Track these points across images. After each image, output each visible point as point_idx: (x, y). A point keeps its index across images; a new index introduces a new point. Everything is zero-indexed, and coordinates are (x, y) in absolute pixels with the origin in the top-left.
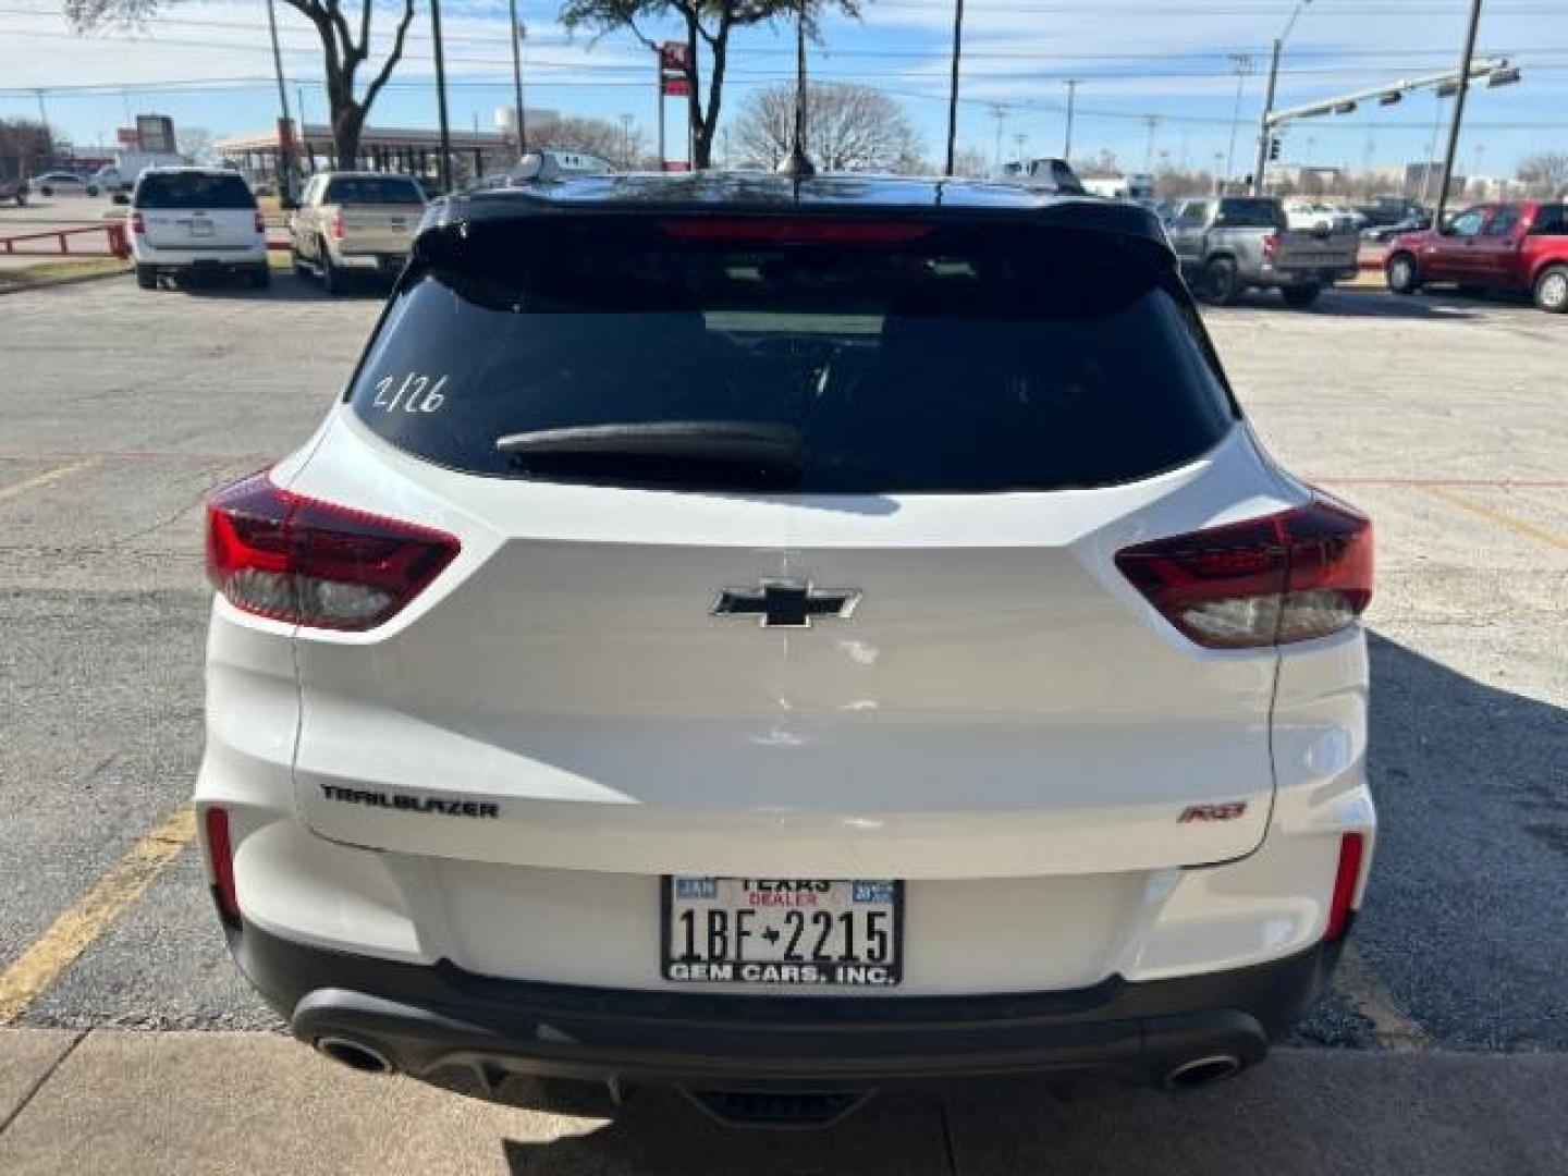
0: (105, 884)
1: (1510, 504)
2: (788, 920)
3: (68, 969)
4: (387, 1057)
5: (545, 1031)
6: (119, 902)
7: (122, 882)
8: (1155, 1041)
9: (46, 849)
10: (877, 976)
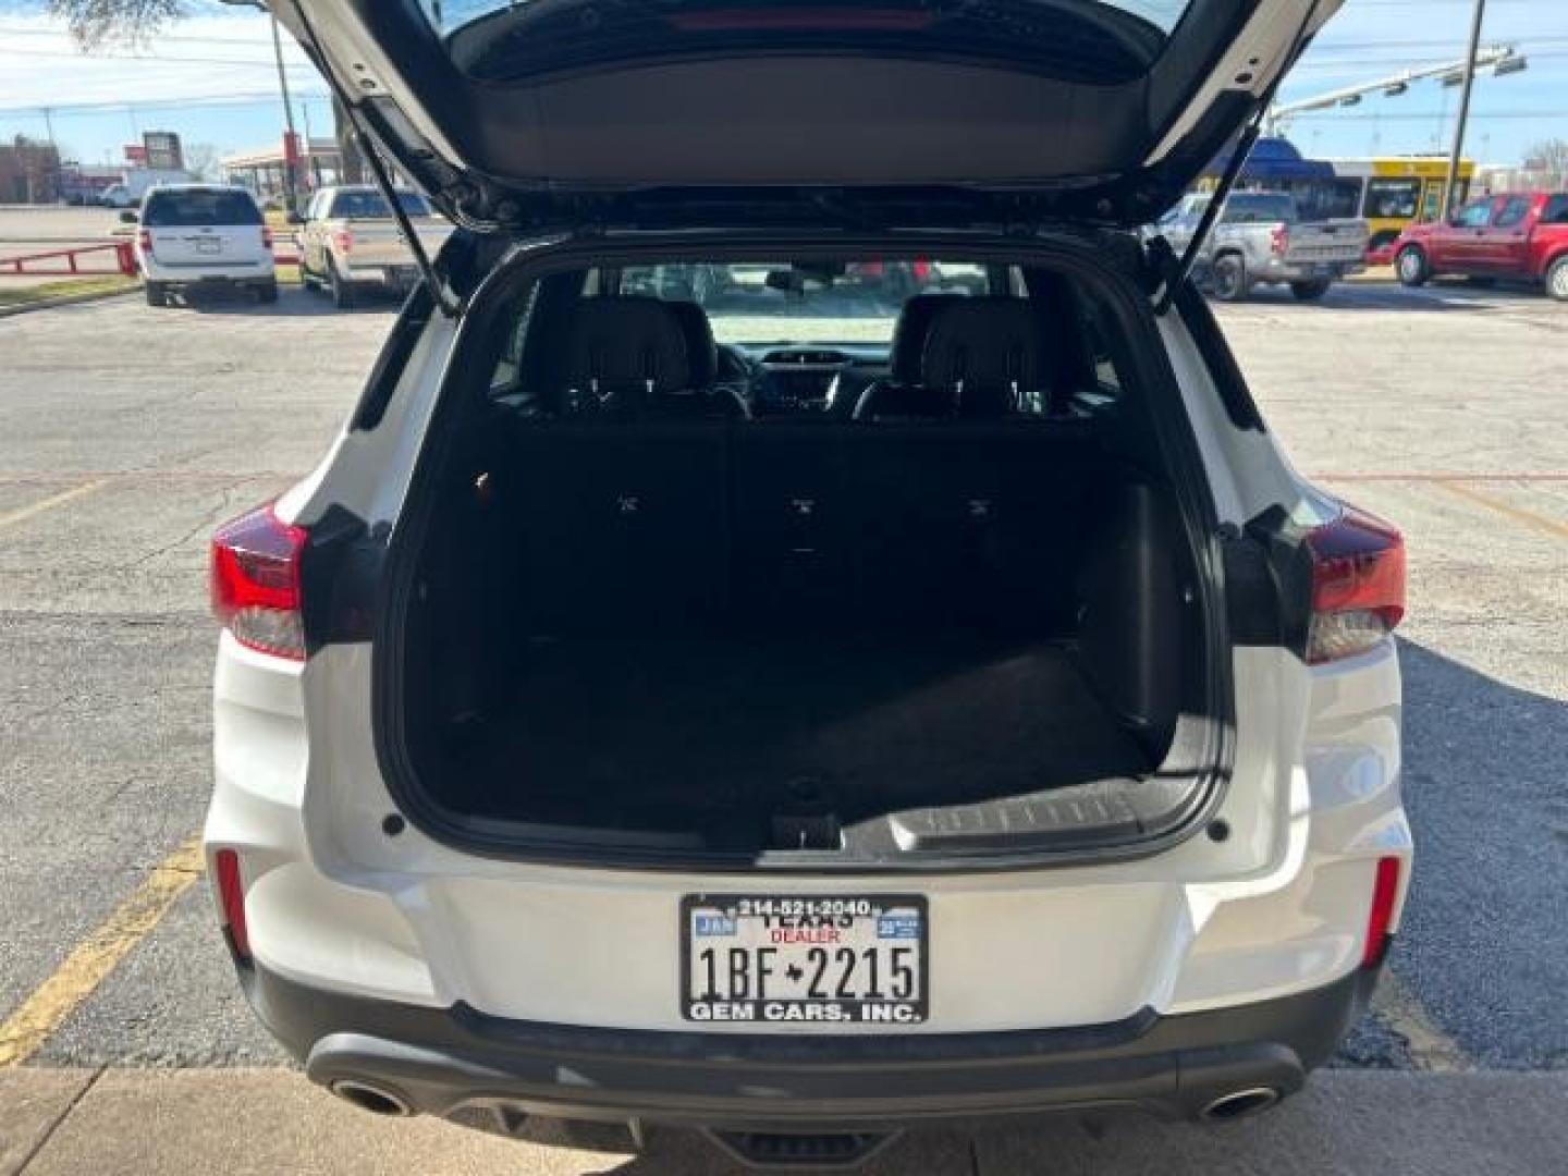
0: (119, 914)
1: (1528, 500)
2: (811, 956)
3: (83, 1003)
4: (404, 1101)
5: (565, 1075)
6: (133, 934)
7: (136, 913)
8: (1190, 1076)
9: (60, 879)
10: (904, 1013)
